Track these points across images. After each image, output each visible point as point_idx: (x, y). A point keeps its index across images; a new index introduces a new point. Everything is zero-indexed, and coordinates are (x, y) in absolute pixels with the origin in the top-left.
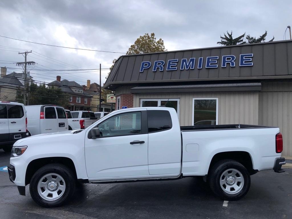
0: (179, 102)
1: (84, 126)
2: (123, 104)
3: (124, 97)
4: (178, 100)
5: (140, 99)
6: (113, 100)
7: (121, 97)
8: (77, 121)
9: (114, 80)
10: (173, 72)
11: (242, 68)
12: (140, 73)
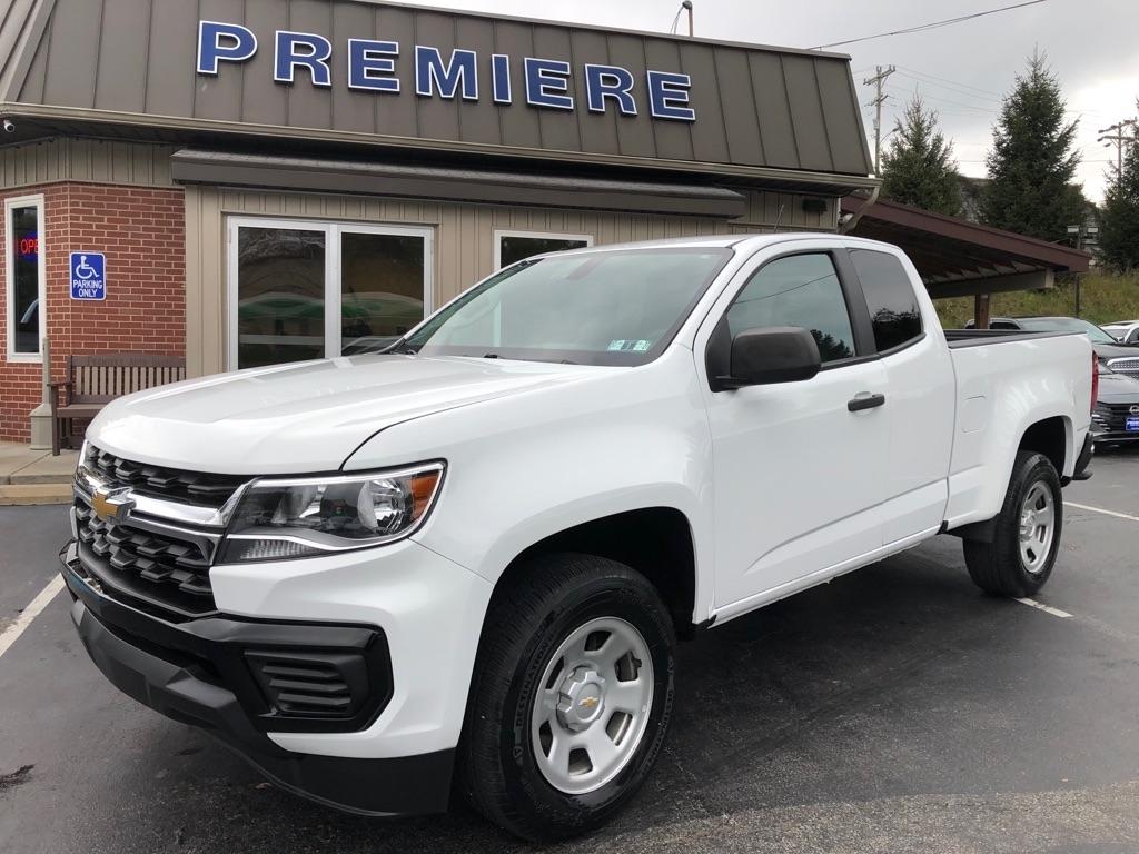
0: (436, 242)
2: (73, 240)
3: (79, 197)
4: (427, 235)
5: (224, 214)
7: (47, 199)
9: (26, 95)
10: (381, 100)
11: (661, 126)
12: (201, 81)
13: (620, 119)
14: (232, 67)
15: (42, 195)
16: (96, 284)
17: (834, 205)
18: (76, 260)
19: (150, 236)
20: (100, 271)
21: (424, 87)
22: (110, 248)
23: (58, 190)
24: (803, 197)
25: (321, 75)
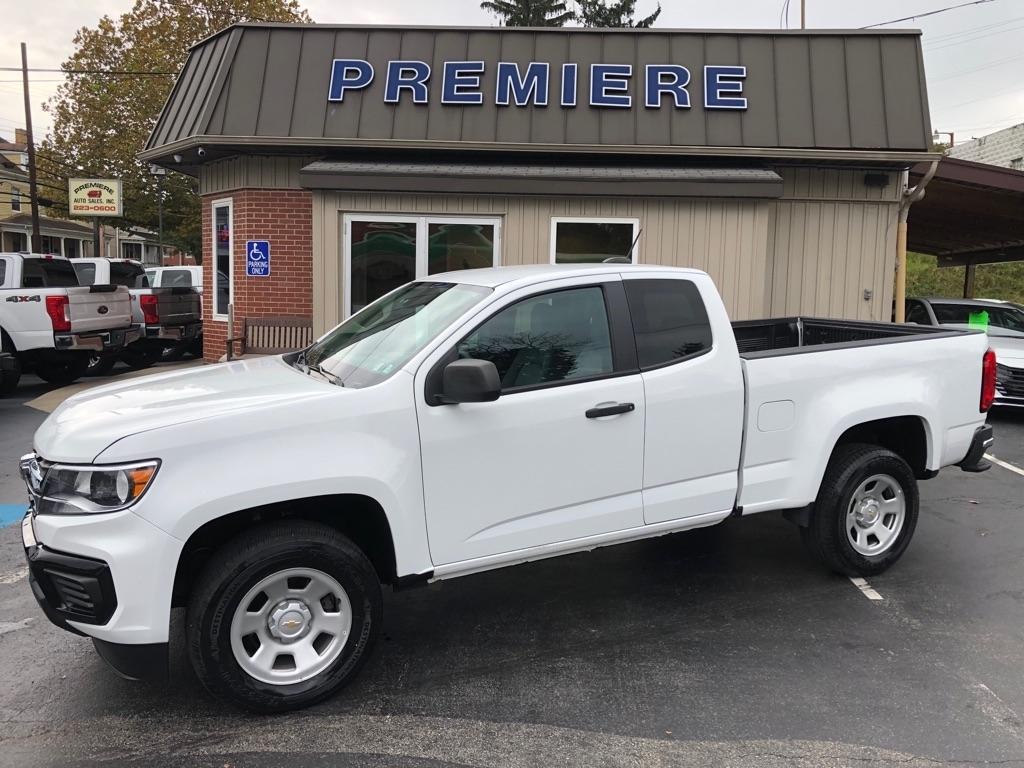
0: (502, 229)
1: (69, 323)
2: (249, 232)
3: (253, 200)
4: (496, 223)
5: (341, 212)
6: (99, 205)
7: (234, 201)
8: (32, 299)
9: (212, 129)
10: (468, 112)
11: (713, 116)
12: (331, 106)
13: (674, 112)
14: (355, 94)
15: (231, 199)
16: (263, 264)
17: (899, 178)
18: (251, 246)
19: (300, 227)
20: (266, 255)
21: (502, 98)
22: (273, 237)
23: (240, 195)
24: (865, 172)
25: (420, 96)
